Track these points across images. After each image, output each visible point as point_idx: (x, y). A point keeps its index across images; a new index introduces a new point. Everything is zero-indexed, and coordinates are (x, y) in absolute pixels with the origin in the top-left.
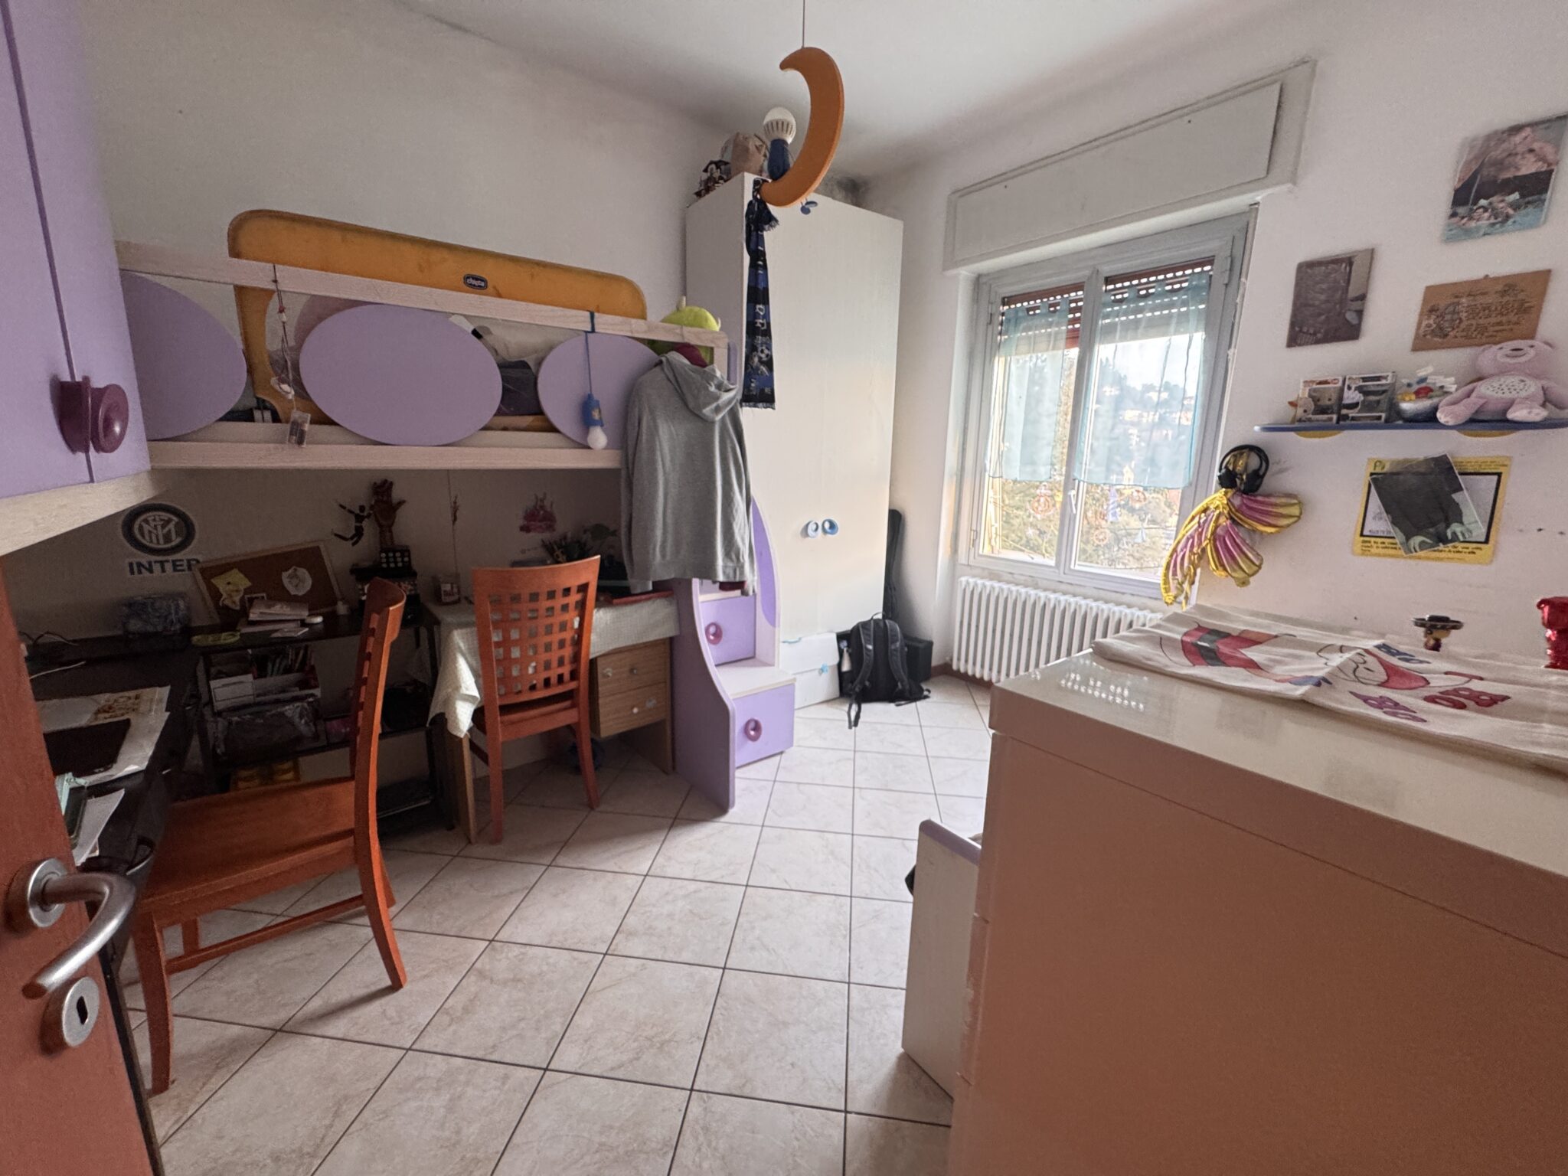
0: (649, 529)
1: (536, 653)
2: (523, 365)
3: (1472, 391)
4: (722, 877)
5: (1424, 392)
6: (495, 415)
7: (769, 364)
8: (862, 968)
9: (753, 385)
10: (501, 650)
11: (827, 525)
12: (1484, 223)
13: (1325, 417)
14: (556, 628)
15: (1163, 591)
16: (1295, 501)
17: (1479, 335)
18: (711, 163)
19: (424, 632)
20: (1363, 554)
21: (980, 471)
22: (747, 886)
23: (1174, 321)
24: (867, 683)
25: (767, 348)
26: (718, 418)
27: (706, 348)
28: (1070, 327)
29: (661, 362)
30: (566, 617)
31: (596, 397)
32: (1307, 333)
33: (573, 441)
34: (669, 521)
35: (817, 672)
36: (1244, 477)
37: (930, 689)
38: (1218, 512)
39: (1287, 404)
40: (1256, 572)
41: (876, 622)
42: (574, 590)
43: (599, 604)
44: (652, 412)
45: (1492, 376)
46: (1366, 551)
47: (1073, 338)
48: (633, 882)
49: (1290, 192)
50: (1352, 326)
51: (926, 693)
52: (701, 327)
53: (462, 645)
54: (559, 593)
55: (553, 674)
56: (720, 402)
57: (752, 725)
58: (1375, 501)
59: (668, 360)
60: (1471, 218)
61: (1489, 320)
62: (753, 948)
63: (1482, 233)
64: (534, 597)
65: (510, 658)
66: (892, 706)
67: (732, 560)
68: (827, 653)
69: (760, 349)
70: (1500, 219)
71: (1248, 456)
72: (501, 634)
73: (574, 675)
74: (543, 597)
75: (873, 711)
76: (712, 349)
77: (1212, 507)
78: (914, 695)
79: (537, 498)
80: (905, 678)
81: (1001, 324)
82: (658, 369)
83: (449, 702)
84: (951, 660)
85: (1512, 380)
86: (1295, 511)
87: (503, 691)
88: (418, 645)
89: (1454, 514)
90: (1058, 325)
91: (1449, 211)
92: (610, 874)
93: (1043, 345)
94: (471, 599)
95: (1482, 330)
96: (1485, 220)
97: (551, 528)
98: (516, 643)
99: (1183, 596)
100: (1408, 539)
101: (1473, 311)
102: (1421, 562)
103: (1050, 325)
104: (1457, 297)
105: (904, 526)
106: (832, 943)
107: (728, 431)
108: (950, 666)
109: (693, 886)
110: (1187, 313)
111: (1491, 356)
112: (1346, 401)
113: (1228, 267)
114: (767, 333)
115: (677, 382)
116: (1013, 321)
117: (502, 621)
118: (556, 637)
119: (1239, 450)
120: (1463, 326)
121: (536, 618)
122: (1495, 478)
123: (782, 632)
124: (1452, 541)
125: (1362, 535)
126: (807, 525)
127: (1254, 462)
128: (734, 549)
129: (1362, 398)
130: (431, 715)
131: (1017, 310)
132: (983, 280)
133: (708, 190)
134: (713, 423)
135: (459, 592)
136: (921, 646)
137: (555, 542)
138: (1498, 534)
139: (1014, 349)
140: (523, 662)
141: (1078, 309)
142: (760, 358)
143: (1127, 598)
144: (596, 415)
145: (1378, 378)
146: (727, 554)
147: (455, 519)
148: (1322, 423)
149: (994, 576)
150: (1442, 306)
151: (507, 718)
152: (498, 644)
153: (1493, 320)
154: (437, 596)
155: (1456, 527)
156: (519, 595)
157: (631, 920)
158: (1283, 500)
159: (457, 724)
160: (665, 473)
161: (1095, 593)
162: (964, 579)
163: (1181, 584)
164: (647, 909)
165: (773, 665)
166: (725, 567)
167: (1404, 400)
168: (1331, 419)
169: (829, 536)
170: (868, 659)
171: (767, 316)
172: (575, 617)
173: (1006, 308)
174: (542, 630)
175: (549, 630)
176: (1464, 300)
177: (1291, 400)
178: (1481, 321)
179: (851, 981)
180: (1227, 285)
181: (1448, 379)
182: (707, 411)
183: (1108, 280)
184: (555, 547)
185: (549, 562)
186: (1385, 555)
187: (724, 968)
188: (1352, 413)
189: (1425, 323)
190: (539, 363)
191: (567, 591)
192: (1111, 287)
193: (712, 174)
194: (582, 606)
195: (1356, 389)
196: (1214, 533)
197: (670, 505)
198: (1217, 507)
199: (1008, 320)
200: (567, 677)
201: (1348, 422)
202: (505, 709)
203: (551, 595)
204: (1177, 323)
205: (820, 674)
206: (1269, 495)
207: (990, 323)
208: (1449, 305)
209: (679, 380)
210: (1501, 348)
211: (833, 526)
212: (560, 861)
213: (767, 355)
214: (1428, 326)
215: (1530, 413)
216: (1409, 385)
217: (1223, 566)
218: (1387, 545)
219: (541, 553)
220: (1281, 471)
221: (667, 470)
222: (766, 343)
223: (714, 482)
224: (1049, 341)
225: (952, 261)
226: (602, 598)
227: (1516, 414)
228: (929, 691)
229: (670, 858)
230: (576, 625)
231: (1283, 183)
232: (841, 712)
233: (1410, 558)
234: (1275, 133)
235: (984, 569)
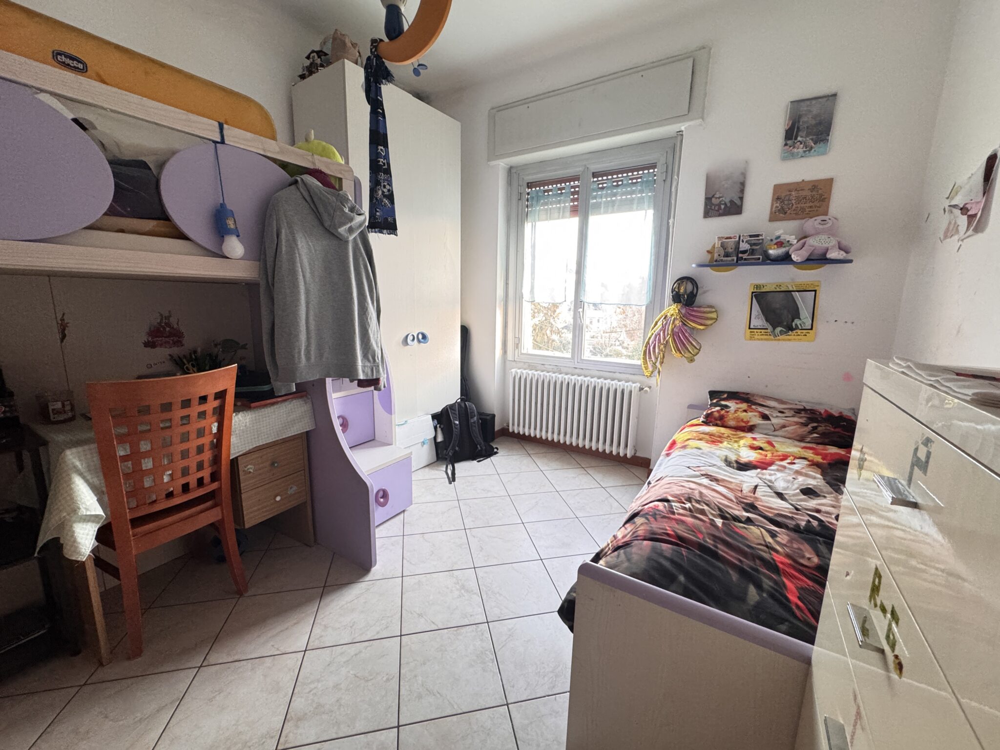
0: (292, 336)
1: (171, 461)
2: (143, 165)
3: (805, 243)
4: (378, 633)
5: (780, 244)
6: (105, 214)
7: (391, 197)
8: (513, 687)
9: (378, 214)
10: (129, 464)
11: (420, 336)
12: (801, 150)
13: (729, 259)
14: (193, 436)
15: (644, 369)
16: (714, 310)
17: (801, 214)
18: (313, 52)
19: (26, 456)
20: (750, 340)
21: (519, 297)
22: (401, 636)
23: (636, 201)
24: (457, 448)
25: (388, 184)
26: (351, 238)
27: (336, 177)
28: (572, 204)
29: (296, 182)
30: (203, 423)
31: (229, 206)
32: (714, 210)
33: (205, 249)
34: (312, 327)
35: (420, 444)
36: (686, 296)
37: (498, 447)
38: (673, 318)
39: (707, 253)
40: (697, 353)
41: (459, 404)
42: (211, 398)
43: (237, 409)
44: (290, 227)
45: (812, 235)
46: (751, 338)
47: (574, 211)
48: (293, 661)
49: (701, 125)
50: (738, 206)
51: (495, 450)
52: (330, 158)
53: (78, 464)
54: (195, 402)
55: (192, 480)
56: (353, 224)
57: (381, 494)
58: (756, 307)
59: (302, 180)
60: (794, 148)
61: (806, 205)
62: (420, 697)
63: (799, 156)
64: (167, 407)
65: (142, 470)
66: (475, 462)
67: (369, 361)
68: (426, 429)
69: (382, 184)
70: (808, 149)
71: (687, 283)
72: (128, 447)
73: (215, 477)
74: (177, 406)
75: (462, 468)
76: (340, 179)
77: (669, 314)
78: (489, 453)
79: (161, 315)
80: (483, 443)
81: (528, 200)
82: (293, 187)
83: (64, 526)
84: (508, 426)
85: (823, 237)
86: (714, 315)
87: (134, 504)
88: (21, 468)
89: (796, 314)
90: (564, 202)
91: (784, 143)
92: (267, 659)
93: (556, 215)
94: (88, 415)
95: (803, 210)
96: (800, 150)
97: (178, 343)
98: (146, 455)
99: (657, 370)
100: (774, 329)
101: (799, 200)
102: (780, 342)
103: (559, 202)
104: (790, 191)
105: (470, 335)
106: (484, 670)
107: (360, 249)
108: (508, 429)
109: (352, 649)
110: (643, 198)
111: (811, 224)
112: (741, 249)
113: (665, 170)
114: (388, 172)
115: (313, 202)
116: (535, 199)
117: (129, 434)
118: (193, 444)
119: (682, 280)
120: (794, 207)
121: (170, 427)
122: (814, 293)
123: (397, 418)
124: (795, 329)
125: (750, 328)
126: (407, 336)
127: (690, 287)
128: (370, 351)
129: (750, 247)
130: (40, 544)
131: (537, 192)
132: (513, 171)
133: (311, 73)
134: (347, 242)
135: (72, 409)
136: (488, 418)
137: (185, 356)
138: (819, 325)
139: (537, 216)
140: (157, 471)
141: (577, 193)
142: (383, 192)
143: (617, 375)
144: (231, 224)
145: (758, 236)
146: (365, 357)
147: (64, 337)
148: (728, 262)
149: (531, 367)
150: (783, 195)
151: (139, 530)
152: (124, 458)
153: (808, 205)
154: (44, 415)
155: (797, 322)
156: (149, 406)
157: (299, 703)
158: (708, 309)
159: (77, 547)
160: (305, 283)
161: (598, 373)
162: (513, 370)
163: (655, 364)
164: (312, 686)
165: (392, 445)
166: (364, 366)
167: (771, 249)
168: (733, 260)
169: (422, 344)
170: (456, 431)
171: (387, 157)
172: (212, 423)
173: (530, 190)
174: (176, 439)
175: (185, 438)
176: (793, 193)
177: (708, 249)
178: (802, 205)
179: (509, 702)
180: (664, 181)
181: (792, 237)
182: (342, 230)
183: (594, 175)
184: (185, 361)
185: (178, 374)
186: (762, 339)
187: (398, 727)
188: (745, 256)
189: (774, 206)
190: (161, 165)
191: (203, 399)
192: (595, 179)
193: (313, 60)
194: (220, 413)
195: (746, 242)
196: (673, 330)
197: (312, 313)
198: (672, 315)
199: (532, 198)
200: (207, 480)
201: (743, 261)
202: (136, 522)
203: (186, 404)
204: (638, 203)
205: (422, 446)
206: (700, 307)
207: (520, 199)
208: (786, 196)
209: (315, 200)
210: (816, 220)
211: (424, 337)
212: (212, 659)
213: (389, 190)
214: (777, 207)
215: (839, 254)
216: (772, 240)
217: (679, 350)
218: (763, 333)
219: (169, 366)
220: (705, 292)
221: (308, 279)
222: (387, 180)
223: (351, 294)
224: (559, 213)
225: (493, 154)
226: (239, 404)
227: (832, 255)
228: (497, 449)
229: (326, 627)
230: (215, 430)
231: (696, 119)
232: (440, 473)
233: (775, 340)
234: (691, 88)
235: (524, 363)
